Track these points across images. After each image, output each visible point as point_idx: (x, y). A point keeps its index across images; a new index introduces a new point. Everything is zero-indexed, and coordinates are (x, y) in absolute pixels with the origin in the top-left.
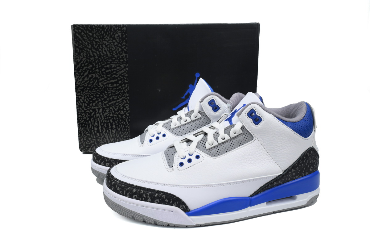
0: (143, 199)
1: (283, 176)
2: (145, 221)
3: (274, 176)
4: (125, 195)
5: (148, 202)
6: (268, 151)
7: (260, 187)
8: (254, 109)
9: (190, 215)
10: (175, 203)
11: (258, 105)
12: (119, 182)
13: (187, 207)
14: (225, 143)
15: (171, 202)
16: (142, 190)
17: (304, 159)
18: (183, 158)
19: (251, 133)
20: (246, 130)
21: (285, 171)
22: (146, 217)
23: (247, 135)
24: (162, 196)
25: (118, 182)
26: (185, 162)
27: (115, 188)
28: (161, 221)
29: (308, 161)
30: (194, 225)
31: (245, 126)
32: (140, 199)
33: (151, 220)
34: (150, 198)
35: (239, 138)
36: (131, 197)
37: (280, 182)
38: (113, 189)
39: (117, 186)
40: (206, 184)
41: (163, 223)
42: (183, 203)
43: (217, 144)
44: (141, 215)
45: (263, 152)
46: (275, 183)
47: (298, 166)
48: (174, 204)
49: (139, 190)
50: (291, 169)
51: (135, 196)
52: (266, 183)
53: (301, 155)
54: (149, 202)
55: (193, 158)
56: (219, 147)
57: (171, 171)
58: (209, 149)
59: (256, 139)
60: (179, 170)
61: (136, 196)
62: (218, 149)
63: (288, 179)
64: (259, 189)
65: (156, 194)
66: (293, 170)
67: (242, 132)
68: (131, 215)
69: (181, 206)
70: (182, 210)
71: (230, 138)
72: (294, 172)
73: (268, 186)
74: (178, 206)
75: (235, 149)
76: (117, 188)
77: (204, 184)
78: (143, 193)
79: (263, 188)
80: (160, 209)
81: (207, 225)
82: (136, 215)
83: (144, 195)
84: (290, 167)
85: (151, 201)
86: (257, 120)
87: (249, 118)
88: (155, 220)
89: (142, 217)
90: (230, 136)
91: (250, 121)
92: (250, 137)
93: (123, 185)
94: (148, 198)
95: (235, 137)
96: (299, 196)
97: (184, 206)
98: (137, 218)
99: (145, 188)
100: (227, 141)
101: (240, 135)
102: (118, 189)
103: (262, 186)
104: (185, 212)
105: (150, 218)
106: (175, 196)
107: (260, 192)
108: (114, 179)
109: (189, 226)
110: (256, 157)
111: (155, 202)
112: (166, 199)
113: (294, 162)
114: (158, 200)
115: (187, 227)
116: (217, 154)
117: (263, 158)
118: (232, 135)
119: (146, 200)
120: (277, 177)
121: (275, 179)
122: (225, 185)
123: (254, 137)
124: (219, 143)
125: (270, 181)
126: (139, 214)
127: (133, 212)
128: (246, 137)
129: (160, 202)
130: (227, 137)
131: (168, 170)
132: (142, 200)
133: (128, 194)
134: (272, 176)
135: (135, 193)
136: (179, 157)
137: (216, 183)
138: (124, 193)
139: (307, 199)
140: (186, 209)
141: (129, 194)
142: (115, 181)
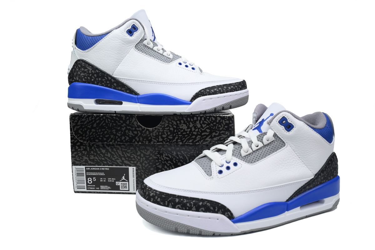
0: (188, 208)
1: (315, 180)
2: (189, 232)
3: (307, 180)
4: (168, 206)
5: (192, 211)
6: (299, 157)
7: (295, 191)
8: (286, 117)
9: (235, 222)
10: (221, 210)
11: (289, 113)
12: (159, 193)
13: (232, 214)
14: (259, 151)
15: (216, 210)
16: (185, 200)
17: (330, 163)
18: (221, 166)
19: (283, 140)
20: (278, 137)
21: (316, 175)
22: (191, 227)
23: (279, 141)
24: (207, 204)
25: (157, 192)
26: (224, 169)
27: (155, 199)
28: (206, 231)
29: (332, 165)
30: (240, 233)
31: (277, 133)
32: (184, 208)
33: (196, 230)
34: (194, 207)
35: (272, 145)
36: (174, 207)
37: (311, 186)
38: (152, 200)
39: (156, 197)
40: (248, 190)
41: (209, 232)
42: (229, 210)
43: (252, 151)
44: (186, 226)
45: (295, 157)
46: (307, 187)
47: (325, 170)
48: (219, 212)
49: (182, 200)
50: (321, 173)
51: (178, 206)
52: (300, 187)
53: (327, 160)
54: (194, 211)
55: (231, 165)
56: (254, 154)
57: (211, 179)
58: (245, 156)
59: (288, 145)
60: (219, 178)
61: (180, 206)
62: (253, 156)
63: (317, 183)
64: (293, 194)
65: (200, 203)
66: (322, 174)
67: (274, 139)
68: (174, 226)
69: (226, 213)
70: (228, 217)
71: (263, 145)
72: (322, 176)
73: (302, 190)
74: (223, 213)
75: (270, 155)
76: (157, 199)
77: (246, 190)
78: (187, 202)
79: (297, 193)
80: (205, 218)
81: (251, 231)
82: (180, 225)
83: (188, 204)
84: (319, 171)
85: (195, 210)
86: (289, 127)
87: (281, 126)
88: (201, 229)
89: (186, 228)
90: (263, 143)
91: (282, 128)
92: (283, 144)
93: (164, 195)
94: (193, 207)
95: (268, 144)
96: (326, 200)
97: (229, 213)
98: (181, 229)
99: (188, 197)
100: (261, 148)
101: (272, 142)
102: (159, 200)
103: (297, 191)
104: (230, 219)
105: (195, 228)
106: (220, 204)
107: (295, 196)
108: (152, 190)
109: (235, 233)
110: (290, 162)
111: (200, 211)
112: (211, 207)
113: (322, 166)
114: (203, 209)
115: (232, 235)
116: (253, 161)
117: (295, 163)
118: (266, 142)
119: (190, 209)
120: (309, 181)
121: (307, 183)
122: (265, 190)
123: (286, 143)
124: (254, 150)
125: (304, 185)
126: (184, 225)
127: (176, 223)
128: (278, 143)
129: (205, 210)
130: (261, 145)
131: (207, 178)
132: (186, 209)
133: (170, 204)
134: (306, 180)
135: (179, 203)
136: (216, 166)
137: (257, 189)
138: (165, 204)
139: (332, 202)
140: (231, 216)
141: (172, 204)
142: (154, 192)
